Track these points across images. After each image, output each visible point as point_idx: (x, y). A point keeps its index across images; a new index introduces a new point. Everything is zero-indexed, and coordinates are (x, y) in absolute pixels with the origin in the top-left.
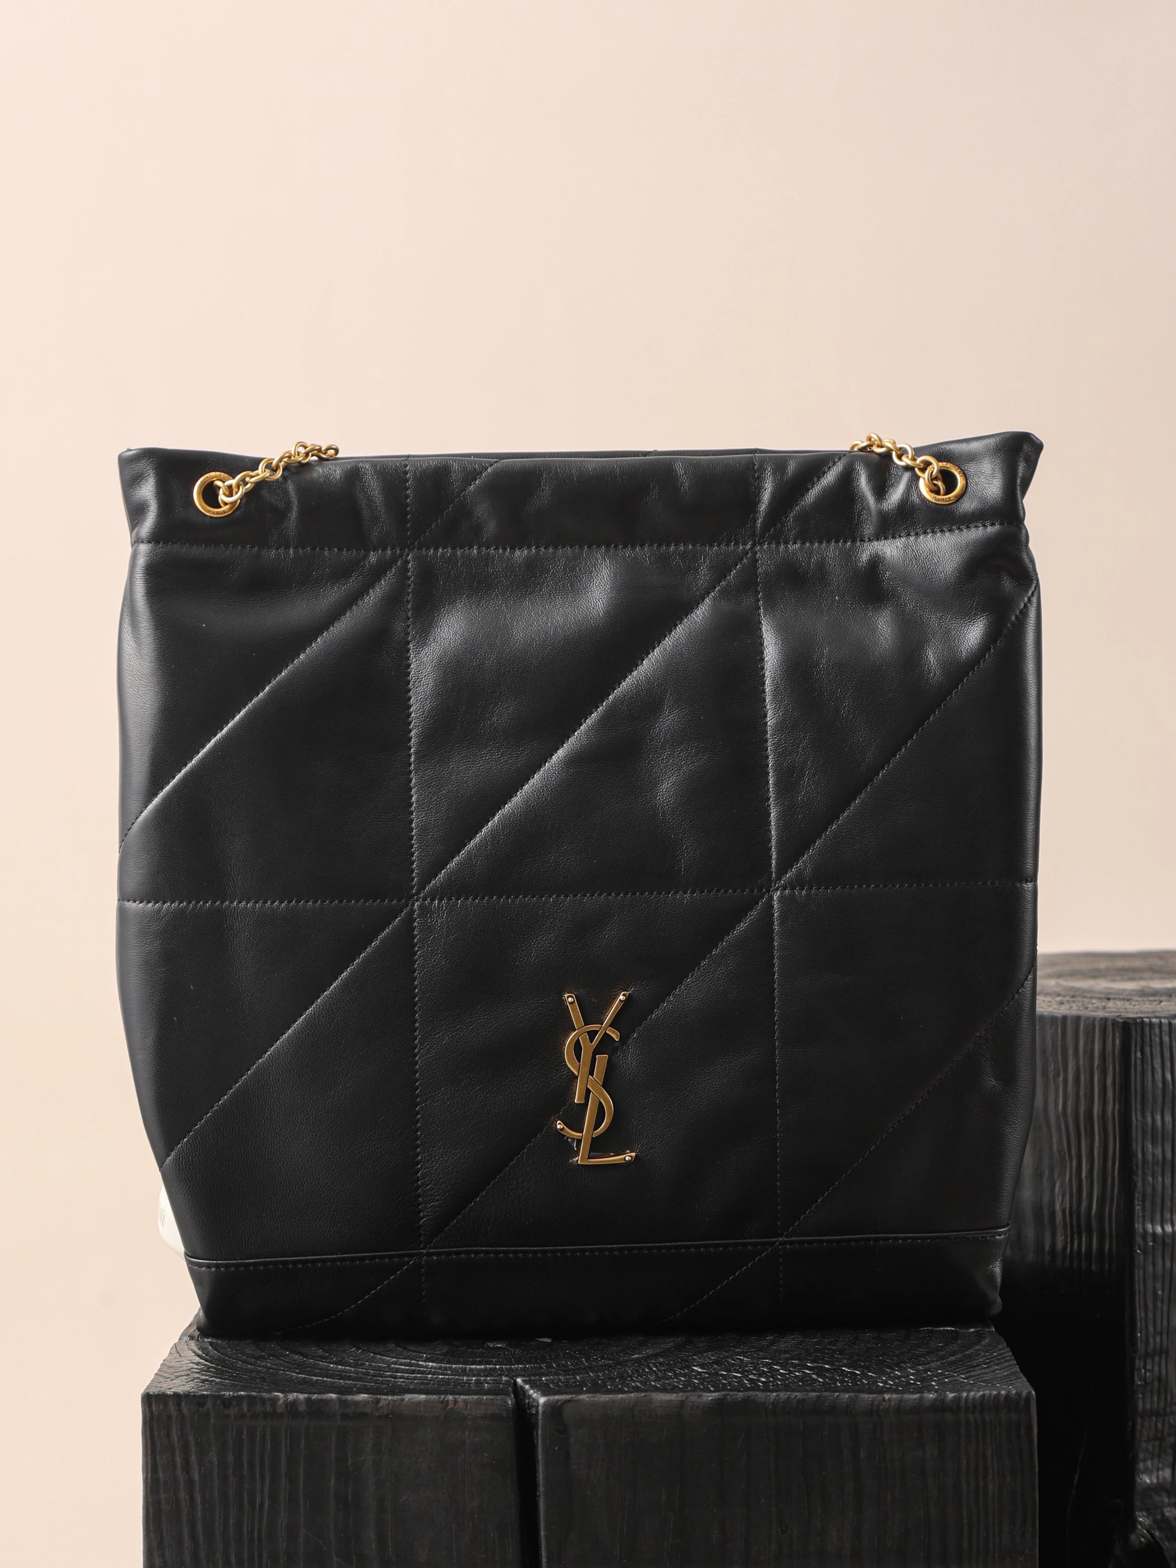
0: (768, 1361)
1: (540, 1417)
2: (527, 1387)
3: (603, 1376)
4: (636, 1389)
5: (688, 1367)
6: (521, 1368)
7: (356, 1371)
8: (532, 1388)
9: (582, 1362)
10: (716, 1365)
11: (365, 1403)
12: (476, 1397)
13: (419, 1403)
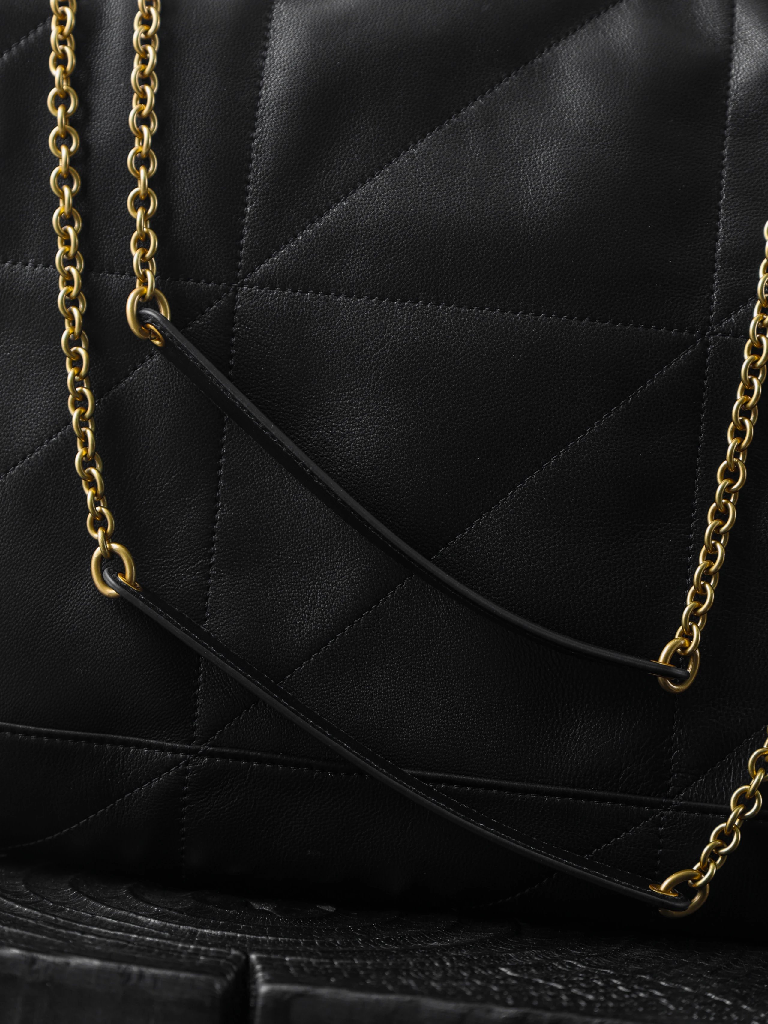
0: (609, 971)
1: (258, 1012)
2: (258, 967)
3: (372, 965)
4: (406, 990)
5: (493, 968)
6: (270, 940)
7: (42, 916)
8: (263, 970)
9: (356, 943)
10: (535, 968)
11: (14, 960)
12: (169, 973)
13: (88, 971)
